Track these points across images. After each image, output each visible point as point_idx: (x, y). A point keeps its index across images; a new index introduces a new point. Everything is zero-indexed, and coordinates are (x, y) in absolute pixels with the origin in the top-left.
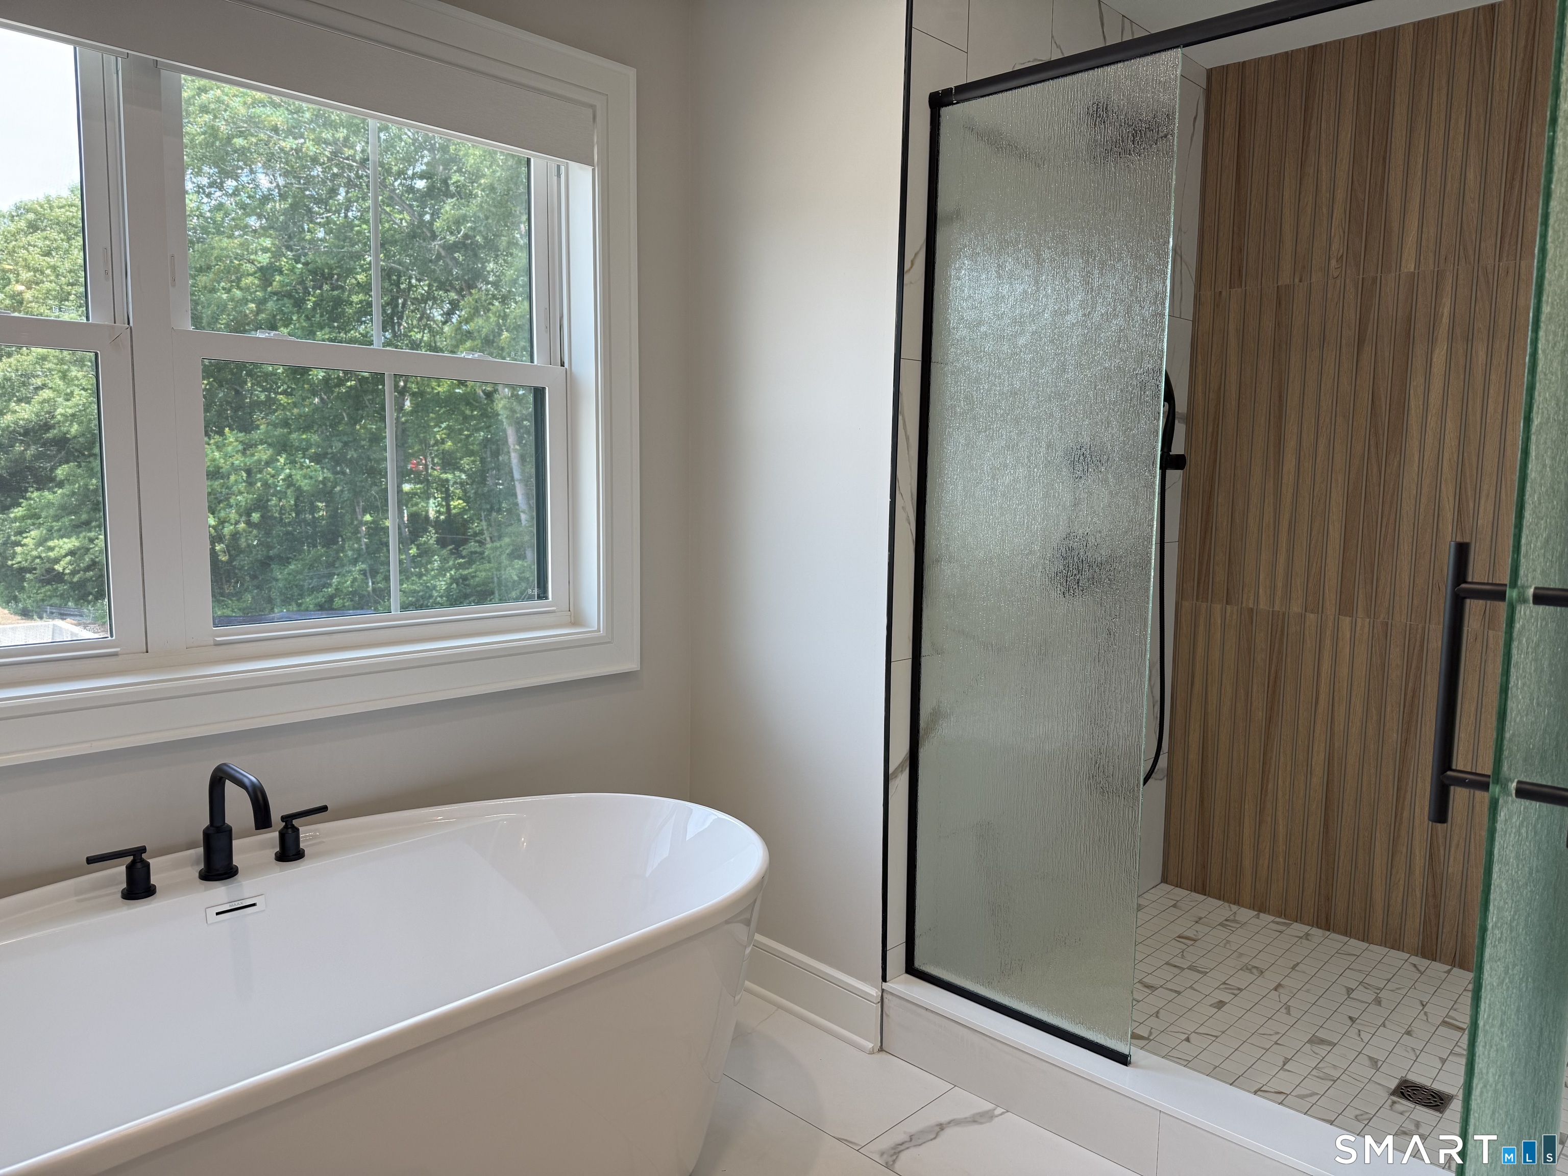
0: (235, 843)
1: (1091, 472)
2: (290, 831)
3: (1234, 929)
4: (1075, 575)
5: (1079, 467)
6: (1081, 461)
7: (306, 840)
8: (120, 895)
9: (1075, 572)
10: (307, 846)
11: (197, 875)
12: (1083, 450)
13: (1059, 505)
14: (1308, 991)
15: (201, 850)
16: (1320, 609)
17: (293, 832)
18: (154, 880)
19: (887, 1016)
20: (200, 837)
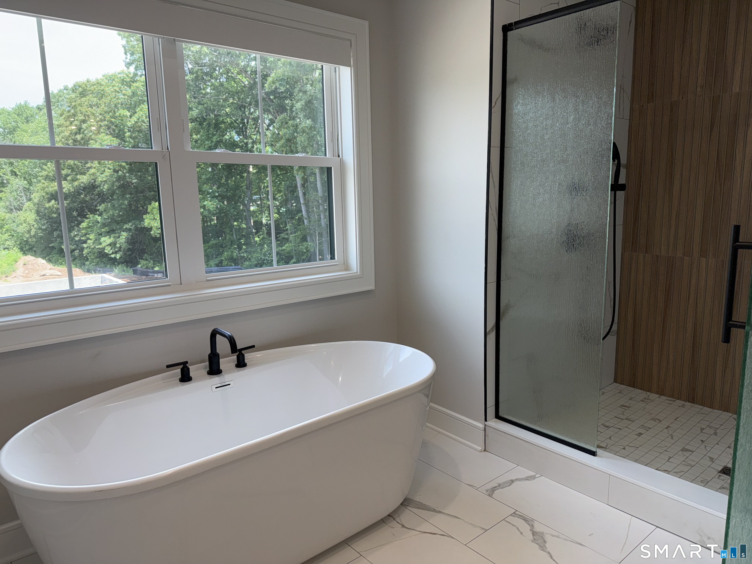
0: (220, 360)
1: (579, 196)
2: (241, 355)
3: (648, 403)
4: (572, 242)
5: (573, 193)
6: (574, 191)
7: (247, 359)
8: (179, 380)
9: (572, 241)
10: (248, 362)
11: (206, 373)
12: (575, 186)
13: (565, 211)
14: (682, 429)
15: (207, 363)
16: (691, 255)
17: (242, 356)
18: (191, 375)
19: (488, 436)
20: (207, 358)
